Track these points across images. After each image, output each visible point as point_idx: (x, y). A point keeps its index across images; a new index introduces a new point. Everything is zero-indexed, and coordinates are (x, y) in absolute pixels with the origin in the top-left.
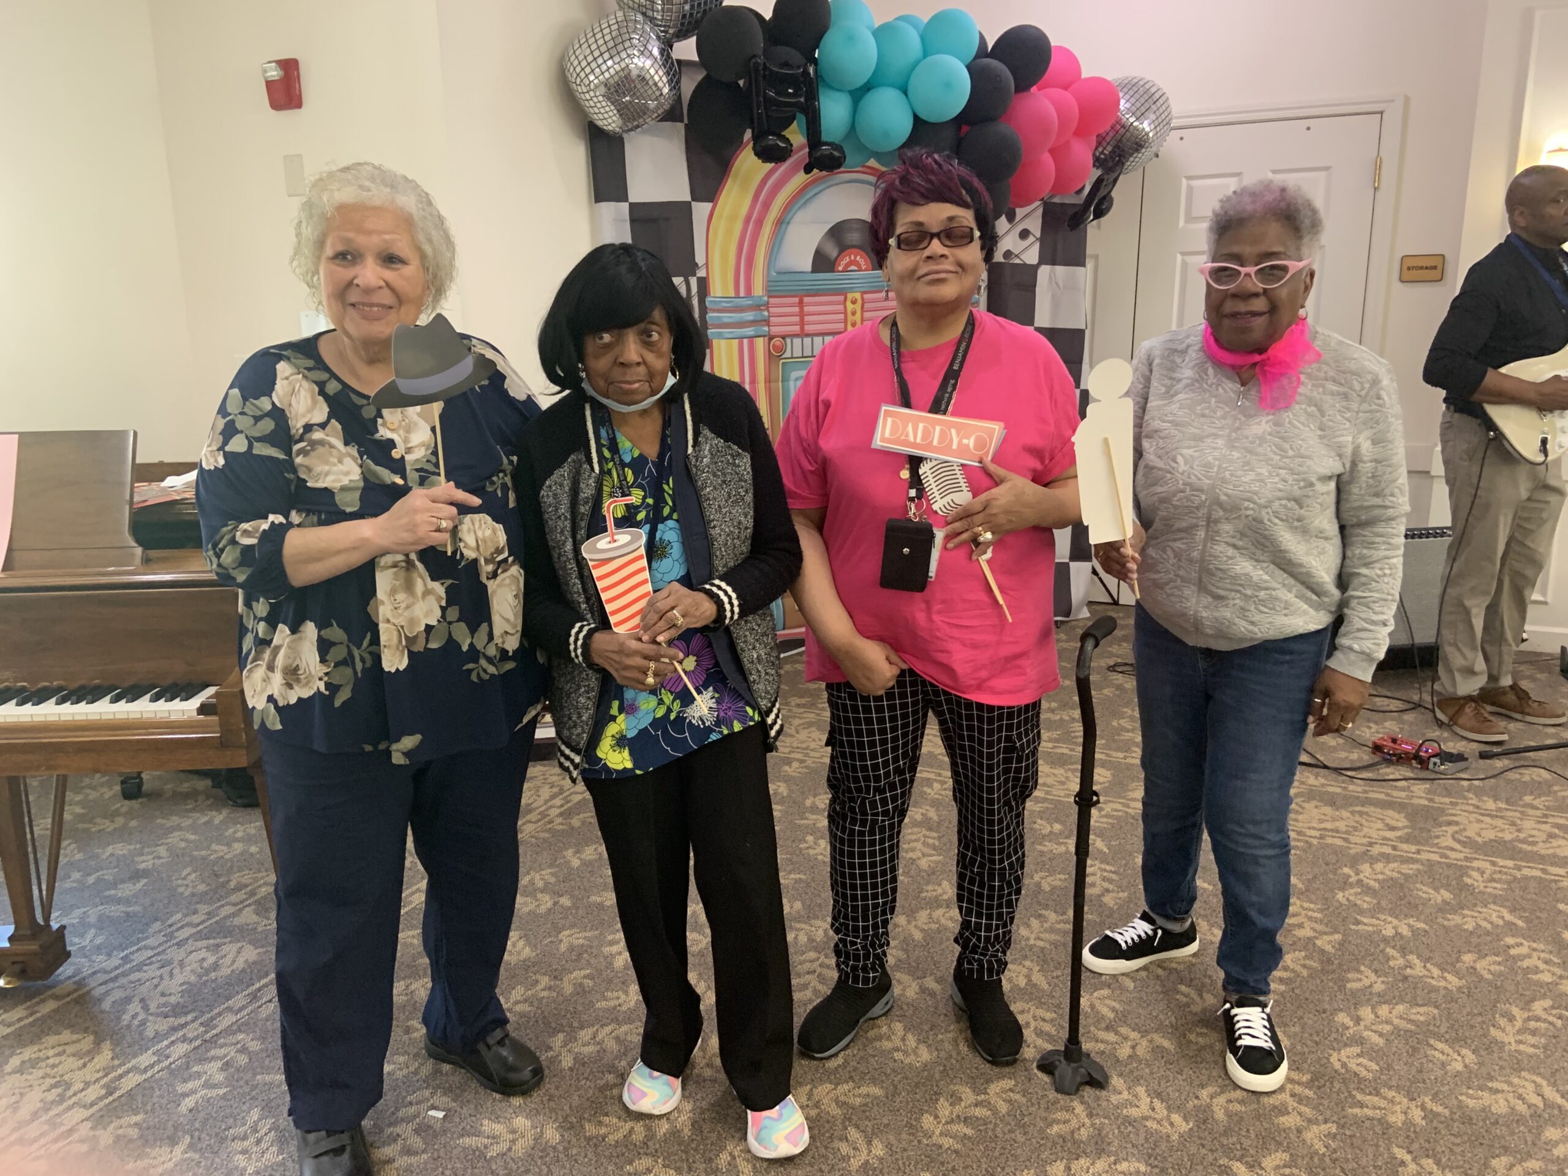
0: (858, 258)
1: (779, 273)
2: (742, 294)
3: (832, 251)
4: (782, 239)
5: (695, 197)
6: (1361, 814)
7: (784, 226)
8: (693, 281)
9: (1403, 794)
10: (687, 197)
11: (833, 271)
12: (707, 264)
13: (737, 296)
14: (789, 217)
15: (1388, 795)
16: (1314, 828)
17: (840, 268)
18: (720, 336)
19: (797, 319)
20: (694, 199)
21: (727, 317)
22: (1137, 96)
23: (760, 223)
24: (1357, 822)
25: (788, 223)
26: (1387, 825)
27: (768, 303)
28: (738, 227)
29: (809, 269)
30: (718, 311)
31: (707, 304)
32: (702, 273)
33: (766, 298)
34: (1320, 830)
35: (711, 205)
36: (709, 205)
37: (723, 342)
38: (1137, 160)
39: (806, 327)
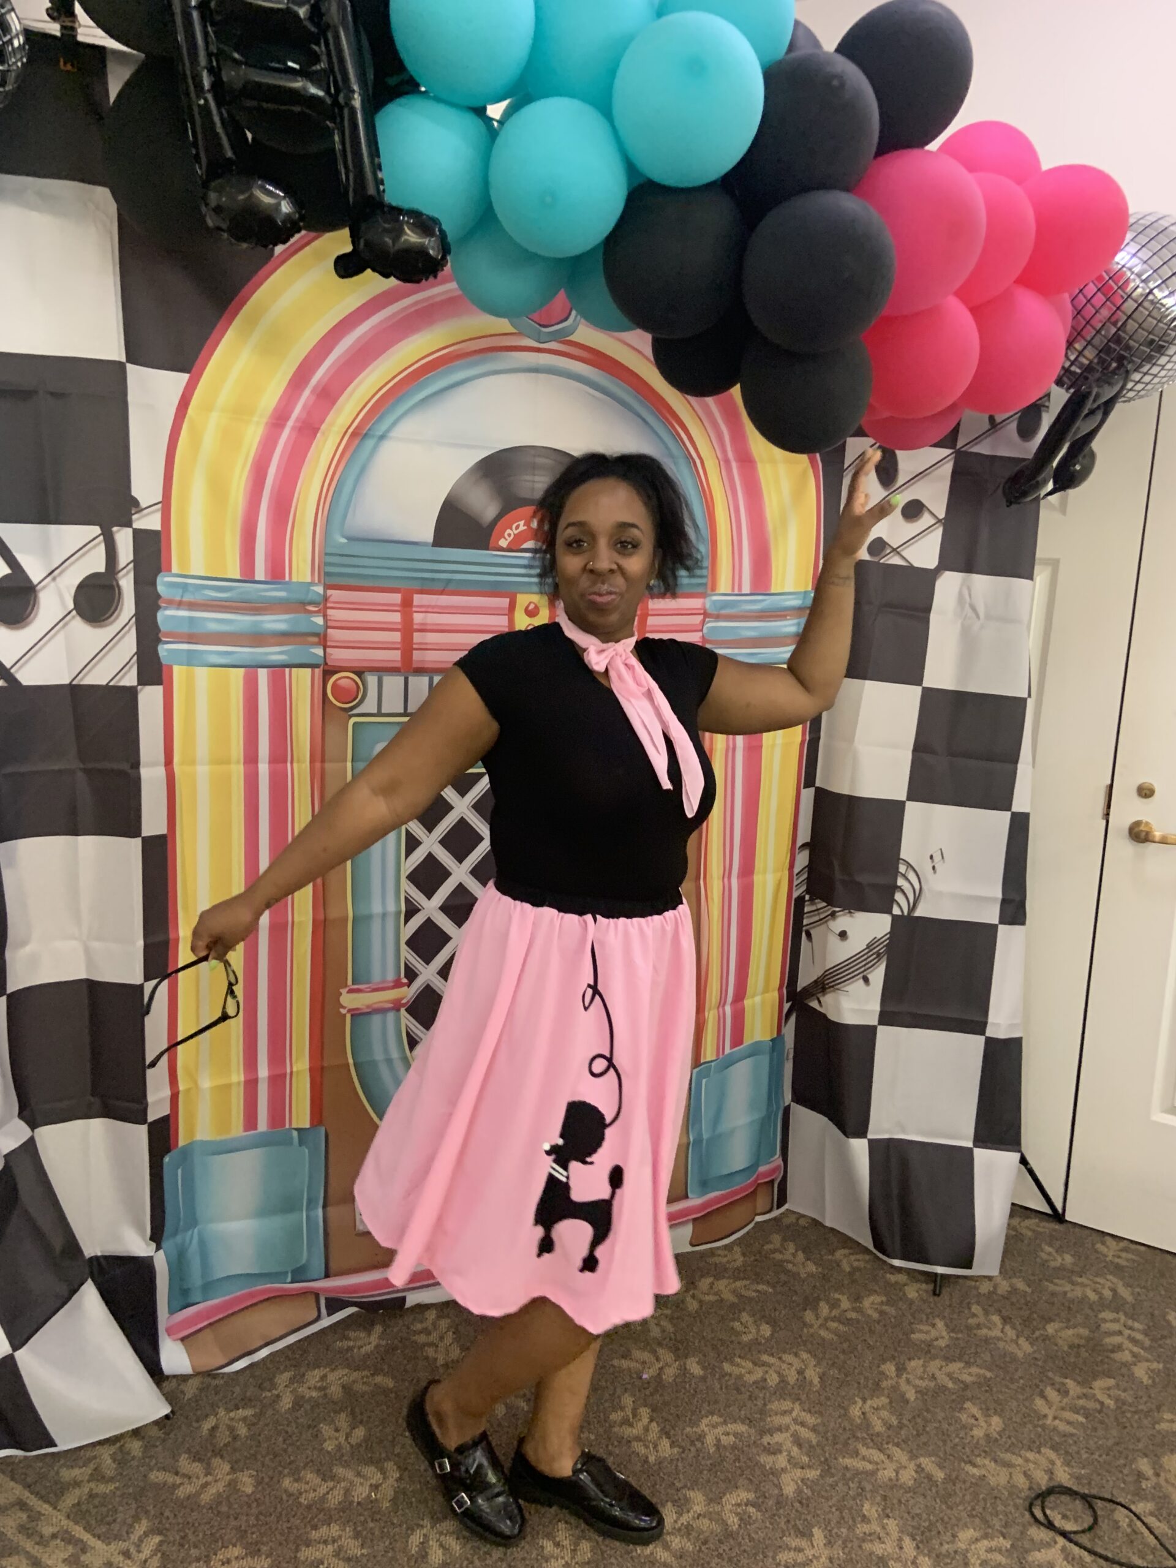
1: (351, 539)
2: (260, 574)
3: (484, 507)
4: (363, 469)
5: (136, 352)
7: (370, 443)
8: (124, 538)
10: (112, 348)
11: (485, 547)
12: (166, 504)
13: (248, 575)
14: (383, 425)
17: (503, 543)
18: (191, 660)
19: (396, 637)
20: (133, 357)
21: (213, 621)
23: (309, 430)
25: (382, 437)
27: (326, 599)
28: (253, 434)
29: (428, 535)
30: (192, 606)
31: (161, 589)
32: (149, 521)
33: (320, 589)
35: (185, 377)
36: (177, 381)
37: (202, 674)
38: (1147, 378)
39: (417, 655)
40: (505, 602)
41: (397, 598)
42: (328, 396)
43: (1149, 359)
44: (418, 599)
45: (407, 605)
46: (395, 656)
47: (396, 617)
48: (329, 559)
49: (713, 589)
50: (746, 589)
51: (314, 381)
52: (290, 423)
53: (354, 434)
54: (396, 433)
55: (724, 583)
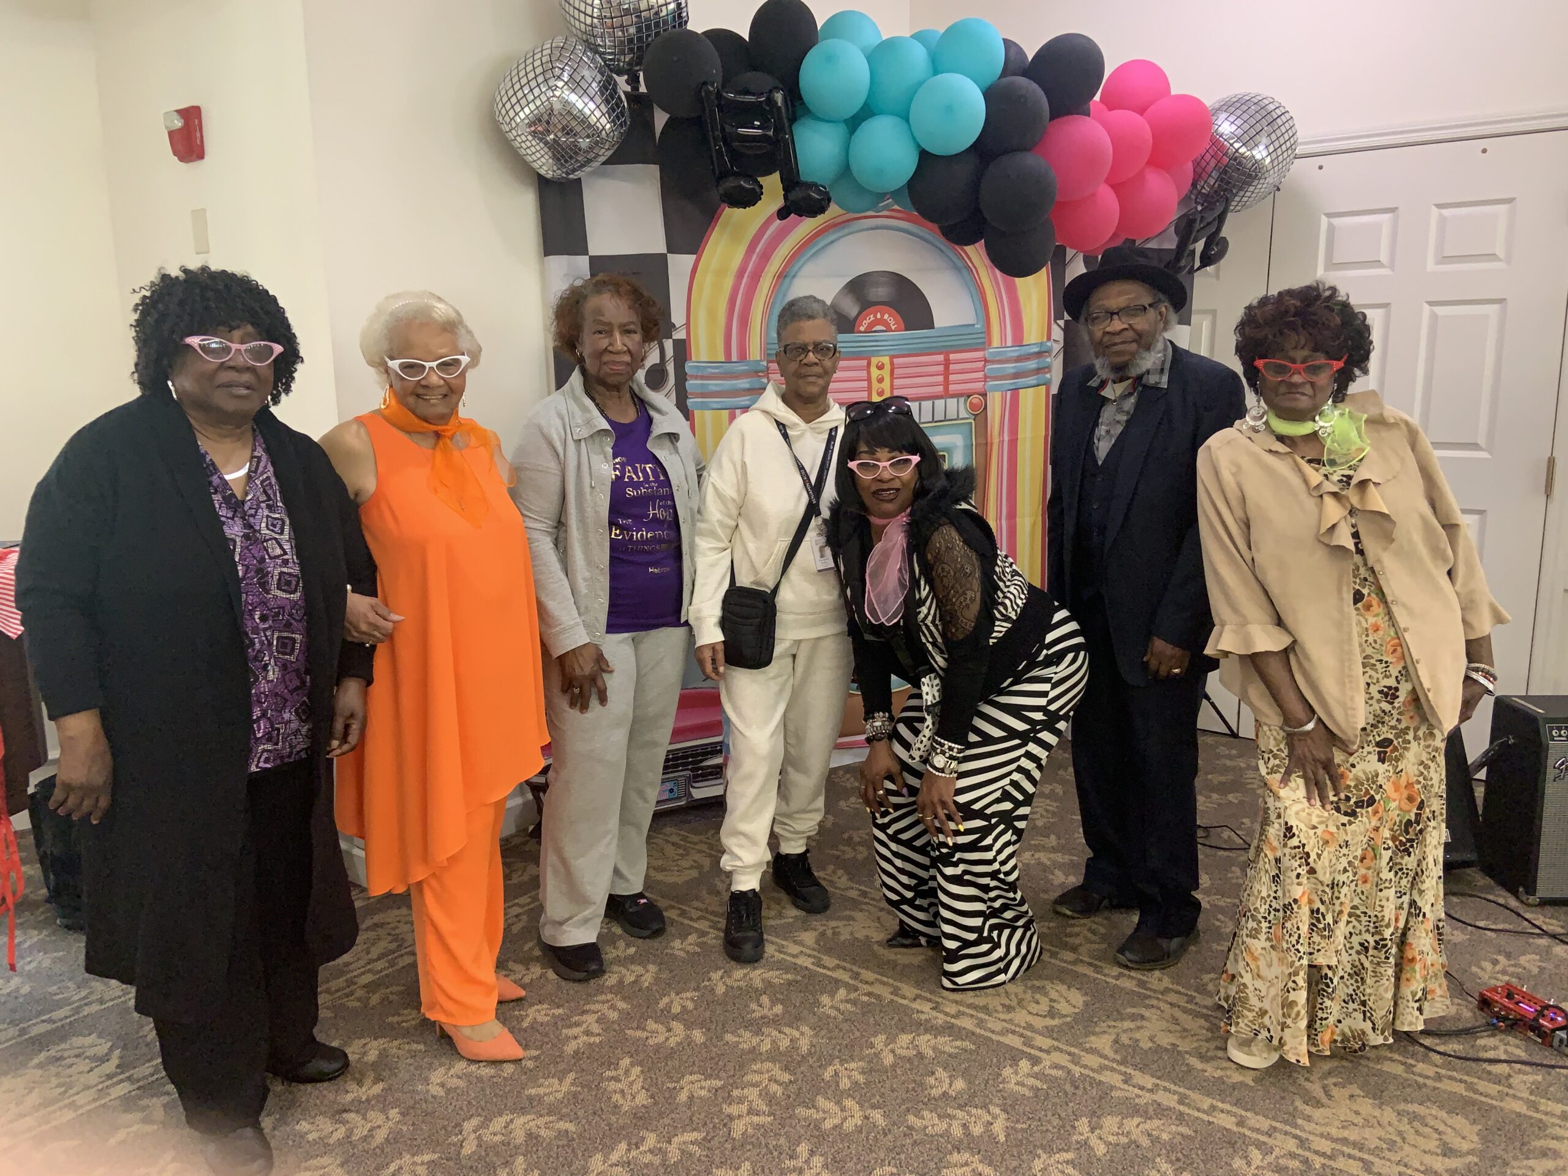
0: (886, 316)
3: (851, 308)
5: (672, 248)
6: (1414, 1117)
7: (787, 280)
8: (669, 345)
9: (1493, 1089)
10: (660, 247)
11: (853, 332)
12: (688, 324)
13: (728, 360)
14: (795, 269)
15: (1471, 1087)
16: (1327, 1137)
17: (862, 329)
18: (704, 407)
20: (671, 250)
21: (714, 385)
22: (1246, 116)
23: (756, 277)
24: (1400, 1133)
25: (794, 276)
26: (1445, 1144)
27: (768, 368)
28: (728, 283)
30: (702, 378)
31: (687, 370)
32: (680, 335)
33: (765, 363)
34: (1335, 1140)
35: (694, 256)
36: (692, 258)
37: (708, 414)
38: (1248, 194)
40: (865, 362)
42: (766, 257)
49: (990, 344)
50: (1009, 343)
51: (758, 250)
52: (746, 276)
53: (779, 277)
54: (801, 273)
55: (996, 341)
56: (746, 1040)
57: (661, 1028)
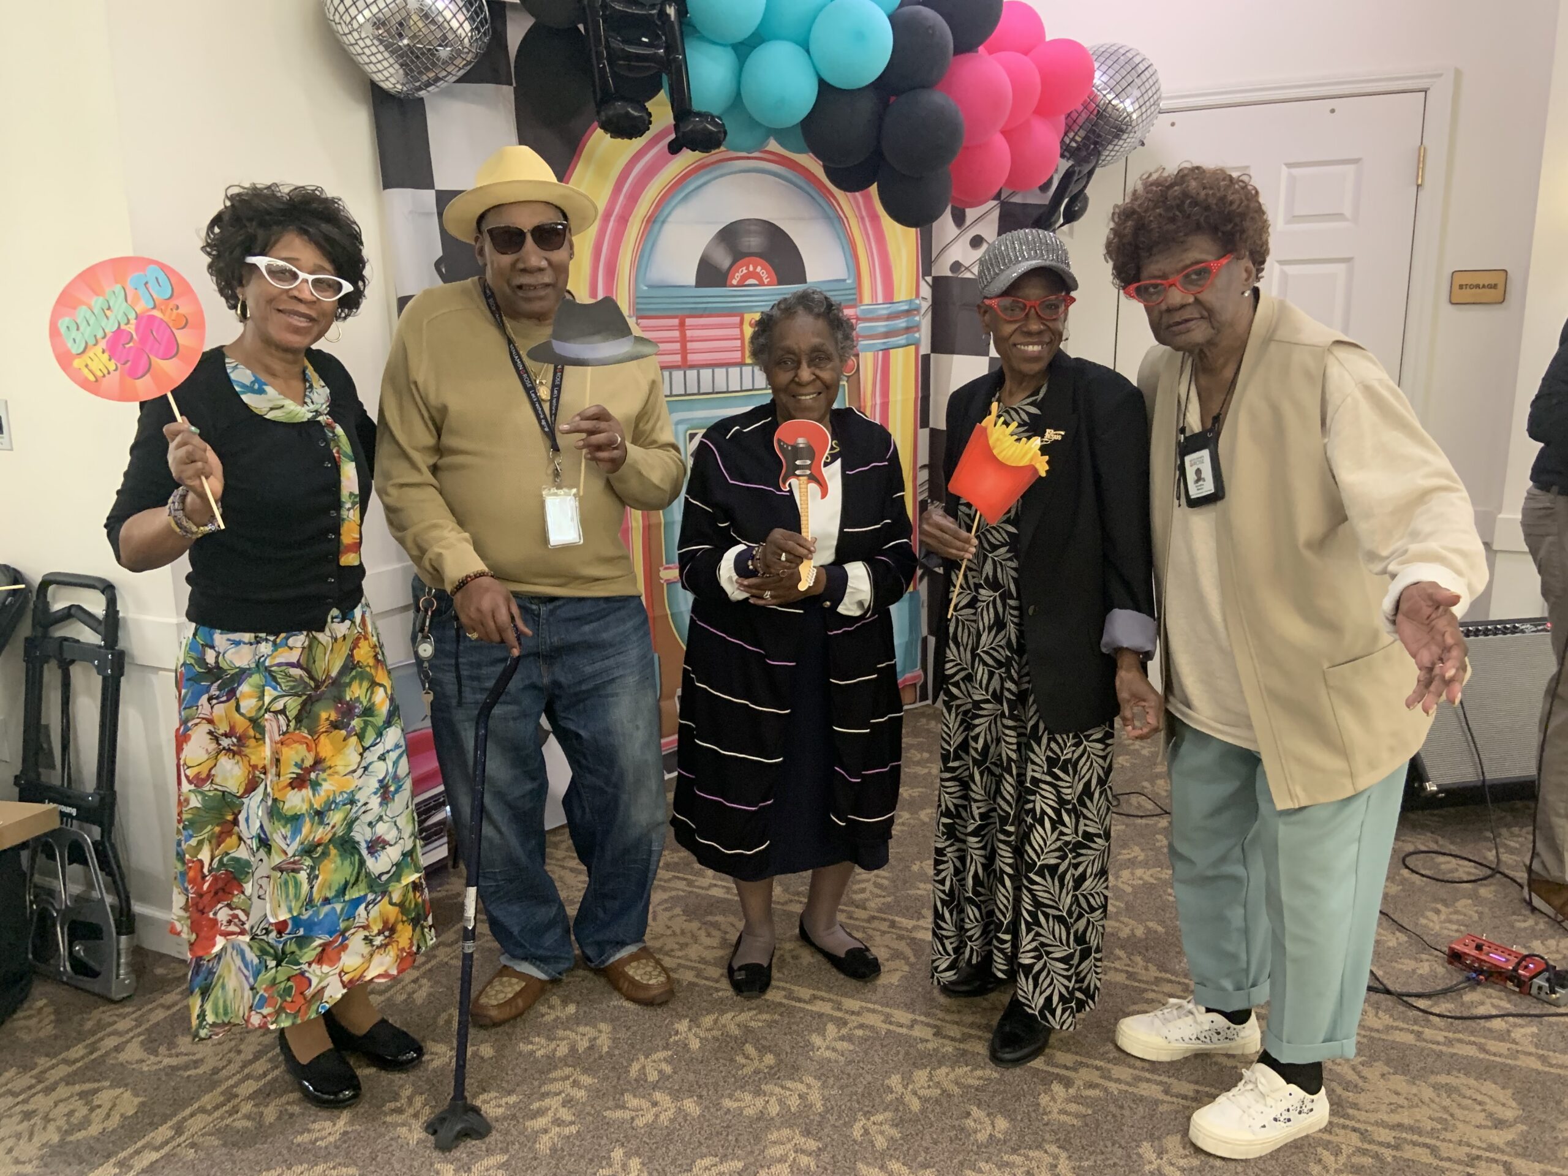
0: (759, 269)
1: (650, 287)
3: (723, 260)
4: (653, 245)
11: (725, 286)
14: (666, 212)
17: (735, 282)
19: (677, 346)
22: (1117, 67)
25: (663, 222)
29: (692, 281)
38: (1117, 148)
39: (690, 357)
40: (737, 319)
41: (676, 322)
42: (633, 198)
43: (1117, 136)
44: (689, 321)
45: (682, 324)
46: (678, 358)
47: (676, 334)
48: (639, 300)
49: (861, 301)
50: (880, 301)
51: (625, 190)
52: (613, 218)
53: (648, 222)
54: (670, 219)
55: (867, 299)
56: (749, 1104)
57: (645, 1104)
